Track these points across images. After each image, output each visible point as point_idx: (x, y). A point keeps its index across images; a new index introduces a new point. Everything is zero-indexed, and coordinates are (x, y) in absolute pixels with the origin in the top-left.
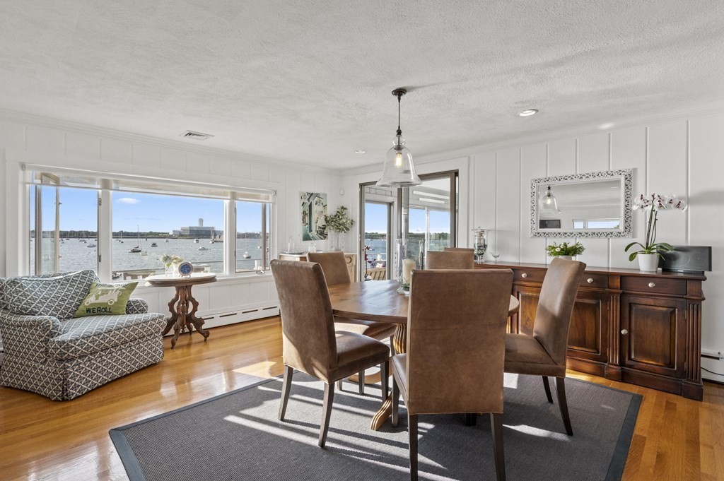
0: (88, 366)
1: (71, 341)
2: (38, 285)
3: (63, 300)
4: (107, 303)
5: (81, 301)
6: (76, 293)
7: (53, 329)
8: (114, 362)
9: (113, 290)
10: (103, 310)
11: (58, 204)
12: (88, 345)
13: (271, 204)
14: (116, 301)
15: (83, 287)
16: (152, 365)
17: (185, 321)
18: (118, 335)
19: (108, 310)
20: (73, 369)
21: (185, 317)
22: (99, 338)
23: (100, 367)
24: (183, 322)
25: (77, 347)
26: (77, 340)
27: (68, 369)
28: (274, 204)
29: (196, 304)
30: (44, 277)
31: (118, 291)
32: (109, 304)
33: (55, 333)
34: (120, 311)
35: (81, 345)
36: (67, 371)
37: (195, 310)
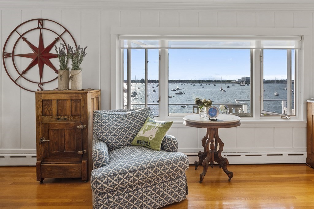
0: (116, 201)
1: (99, 178)
2: (112, 118)
3: (125, 131)
4: (148, 138)
5: (137, 132)
6: (135, 126)
7: (98, 160)
8: (140, 198)
9: (154, 127)
10: (146, 144)
11: (146, 62)
12: (113, 183)
13: (297, 50)
14: (154, 137)
15: (141, 121)
16: (175, 203)
17: (213, 158)
18: (141, 175)
19: (148, 144)
20: (103, 202)
21: (213, 154)
22: (123, 176)
23: (127, 202)
24: (211, 158)
25: (104, 185)
26: (105, 177)
27: (99, 202)
28: (300, 49)
29: (222, 145)
30: (118, 111)
31: (157, 129)
32: (149, 139)
33: (100, 164)
34: (155, 147)
35: (107, 182)
36: (98, 203)
37: (221, 149)
